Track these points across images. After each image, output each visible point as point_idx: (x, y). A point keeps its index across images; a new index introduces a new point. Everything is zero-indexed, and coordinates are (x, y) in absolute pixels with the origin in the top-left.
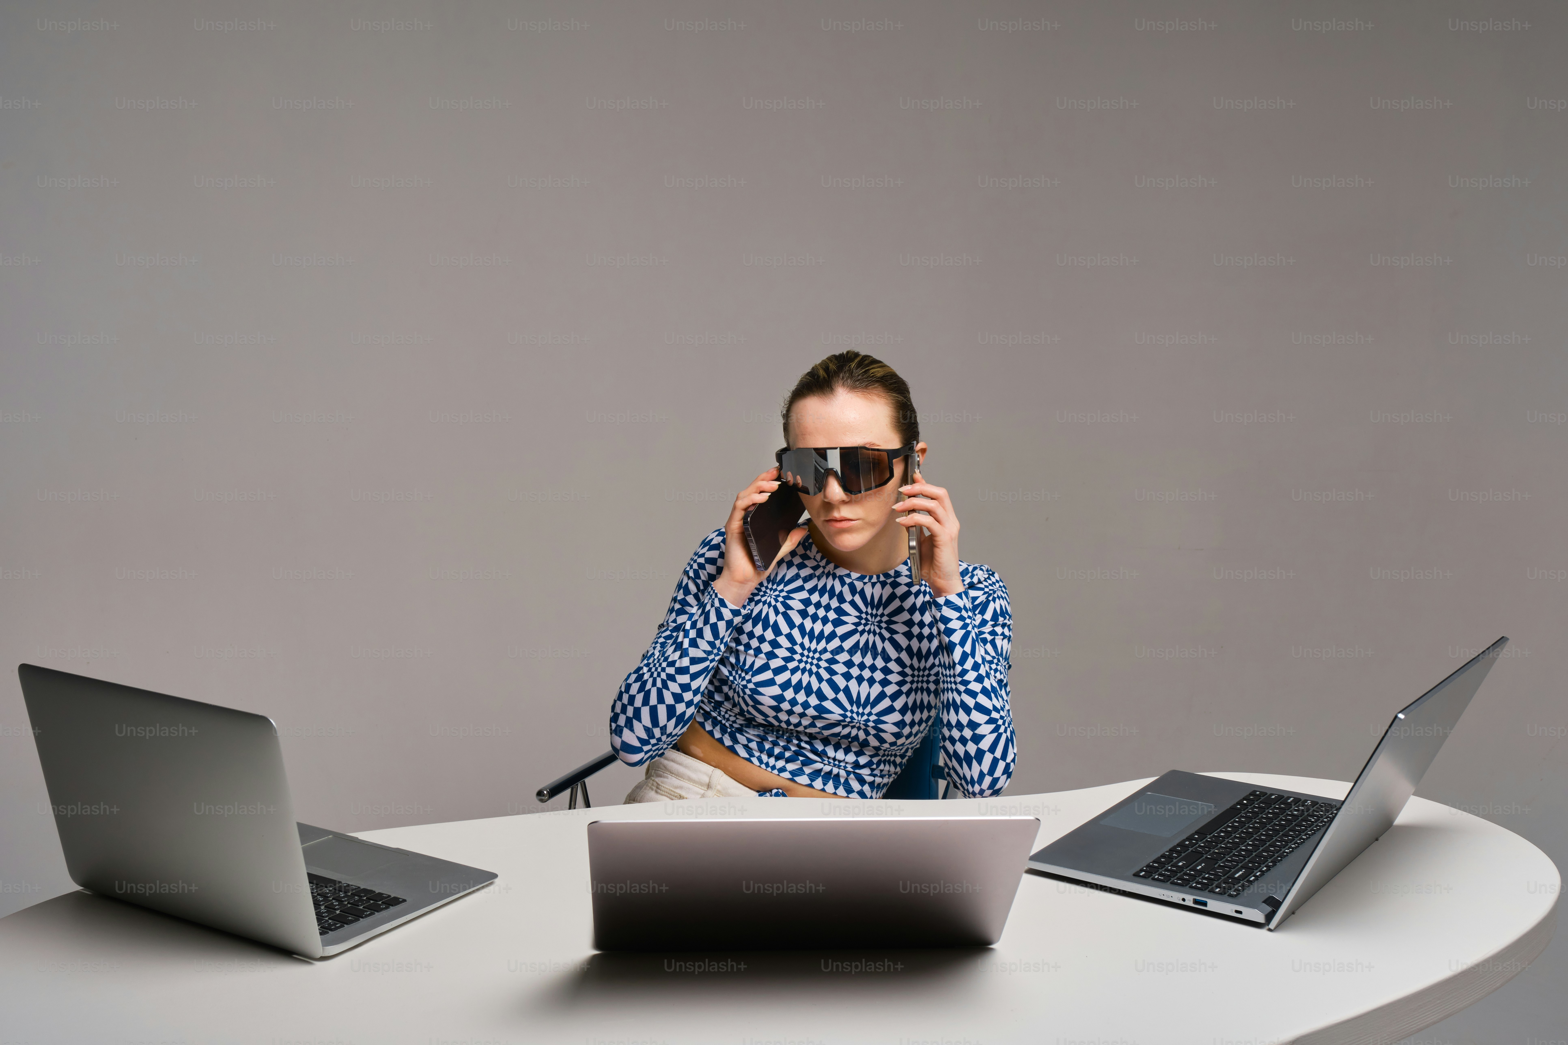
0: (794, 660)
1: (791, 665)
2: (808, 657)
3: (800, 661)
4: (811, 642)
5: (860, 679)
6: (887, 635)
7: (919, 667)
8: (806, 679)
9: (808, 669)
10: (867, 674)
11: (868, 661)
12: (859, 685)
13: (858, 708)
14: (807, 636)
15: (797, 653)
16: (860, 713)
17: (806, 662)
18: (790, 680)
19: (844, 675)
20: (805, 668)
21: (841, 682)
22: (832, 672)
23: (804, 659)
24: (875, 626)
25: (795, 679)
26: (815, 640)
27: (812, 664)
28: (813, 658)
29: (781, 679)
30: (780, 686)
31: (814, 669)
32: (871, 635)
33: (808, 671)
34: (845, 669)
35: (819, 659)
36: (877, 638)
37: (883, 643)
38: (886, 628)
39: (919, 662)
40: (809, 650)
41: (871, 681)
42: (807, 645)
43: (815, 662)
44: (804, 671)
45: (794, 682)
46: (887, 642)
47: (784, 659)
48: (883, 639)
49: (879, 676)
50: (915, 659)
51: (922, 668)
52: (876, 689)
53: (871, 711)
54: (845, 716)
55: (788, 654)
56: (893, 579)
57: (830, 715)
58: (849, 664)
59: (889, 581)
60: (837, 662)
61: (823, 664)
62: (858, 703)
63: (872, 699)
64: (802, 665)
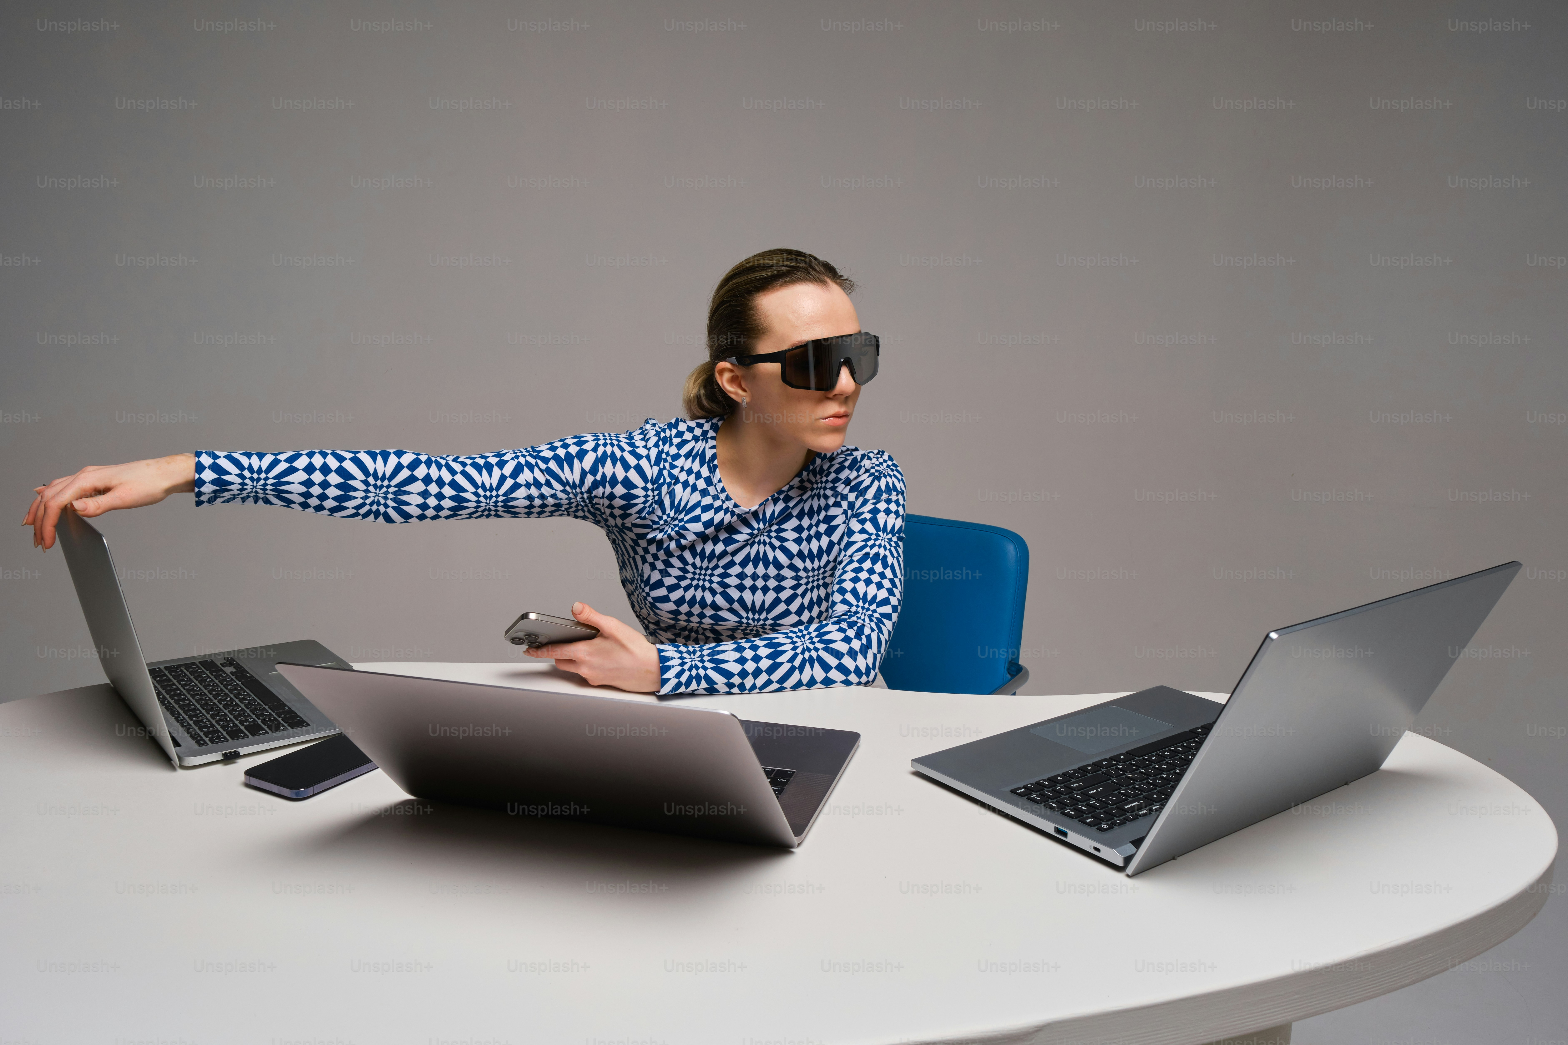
0: (687, 578)
1: (684, 583)
2: (700, 574)
3: (692, 579)
4: (702, 562)
5: (754, 589)
6: (777, 543)
7: (813, 568)
8: (699, 594)
9: (700, 585)
10: (760, 583)
11: (761, 570)
12: (754, 594)
13: (754, 615)
14: (698, 556)
15: (689, 572)
16: (756, 618)
17: (699, 580)
18: (683, 597)
19: (737, 587)
20: (698, 584)
21: (735, 594)
22: (726, 586)
23: (697, 577)
24: (765, 536)
25: (688, 596)
26: (706, 560)
27: (704, 580)
28: (705, 575)
29: (675, 595)
30: (675, 602)
31: (707, 585)
32: (762, 545)
33: (701, 587)
34: (738, 581)
35: (712, 575)
36: (768, 548)
37: (774, 552)
38: (775, 537)
39: (812, 562)
40: (701, 568)
41: (765, 590)
42: (698, 564)
43: (707, 578)
44: (697, 587)
45: (687, 598)
46: (777, 550)
47: (676, 577)
48: (773, 548)
49: (772, 583)
50: (808, 560)
51: (816, 567)
52: (771, 596)
53: (767, 617)
54: (741, 623)
55: (680, 573)
56: (786, 493)
57: (726, 622)
58: (741, 576)
59: (782, 497)
60: (730, 576)
61: (716, 579)
62: (753, 609)
63: (767, 605)
64: (695, 583)
